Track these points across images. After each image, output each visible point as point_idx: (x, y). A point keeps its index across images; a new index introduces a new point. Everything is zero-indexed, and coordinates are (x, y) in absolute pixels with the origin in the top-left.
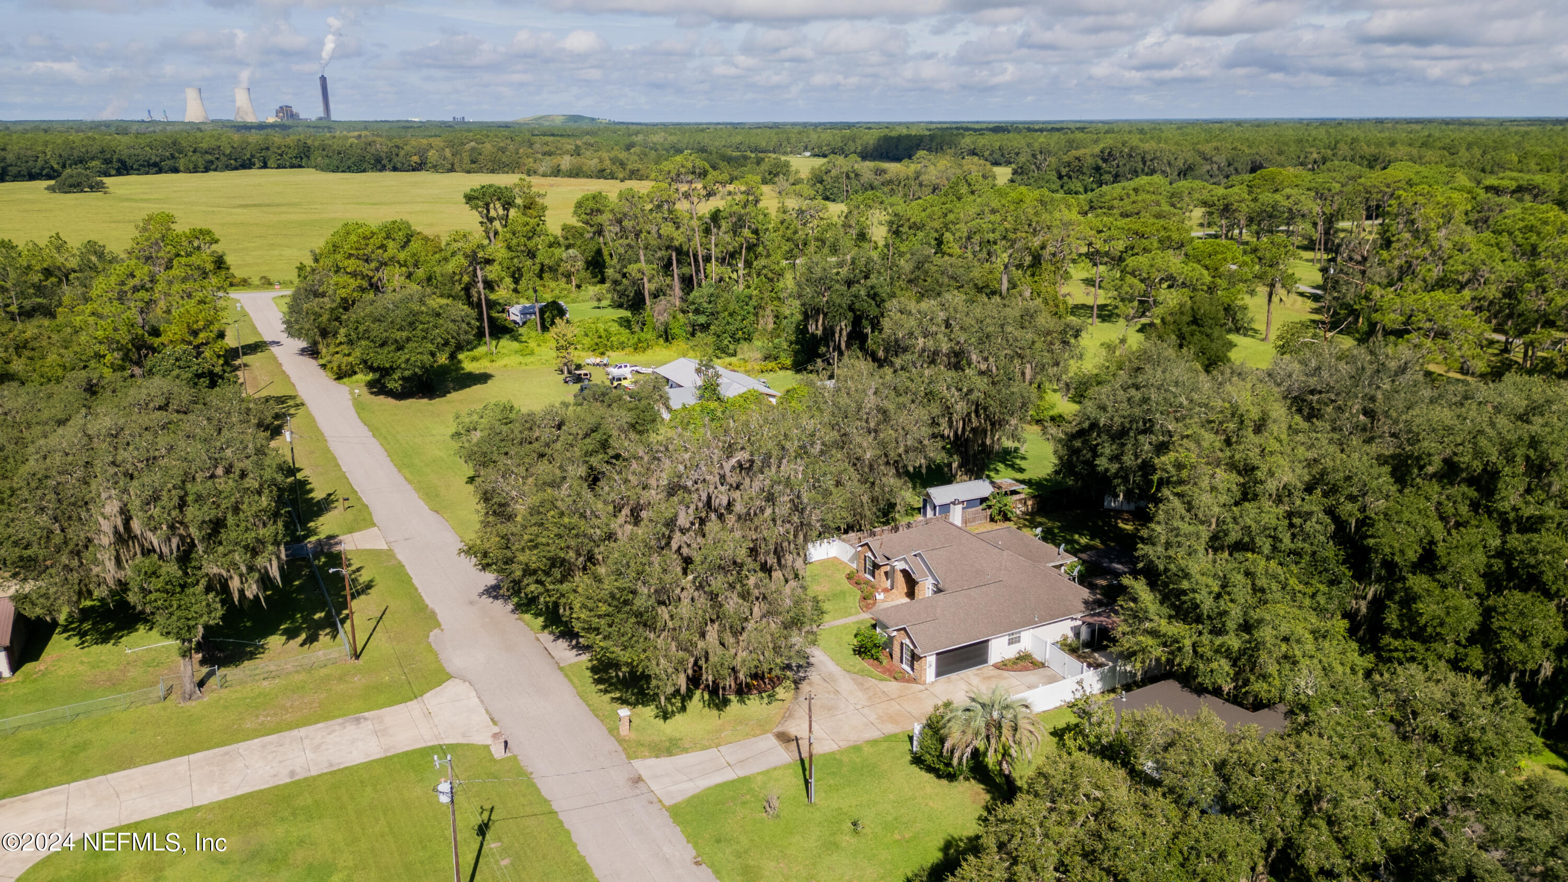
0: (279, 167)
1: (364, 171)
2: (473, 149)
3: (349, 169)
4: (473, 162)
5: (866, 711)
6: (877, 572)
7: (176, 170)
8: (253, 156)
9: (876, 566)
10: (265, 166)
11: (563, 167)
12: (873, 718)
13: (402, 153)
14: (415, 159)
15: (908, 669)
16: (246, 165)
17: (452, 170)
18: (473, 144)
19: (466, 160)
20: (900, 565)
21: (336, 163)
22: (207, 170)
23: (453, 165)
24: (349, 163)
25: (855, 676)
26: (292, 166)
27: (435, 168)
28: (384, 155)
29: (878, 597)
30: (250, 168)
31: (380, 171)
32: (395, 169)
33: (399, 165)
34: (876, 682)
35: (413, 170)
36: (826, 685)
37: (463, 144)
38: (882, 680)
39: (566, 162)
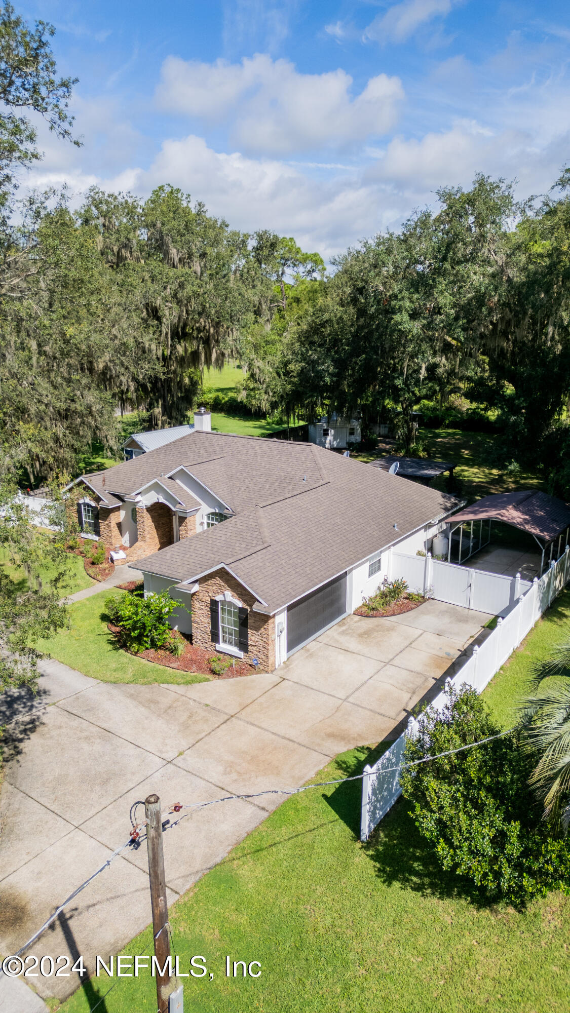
5: (191, 760)
6: (103, 524)
9: (100, 514)
12: (215, 773)
15: (234, 650)
20: (146, 500)
25: (131, 689)
29: (115, 556)
34: (181, 689)
38: (188, 683)
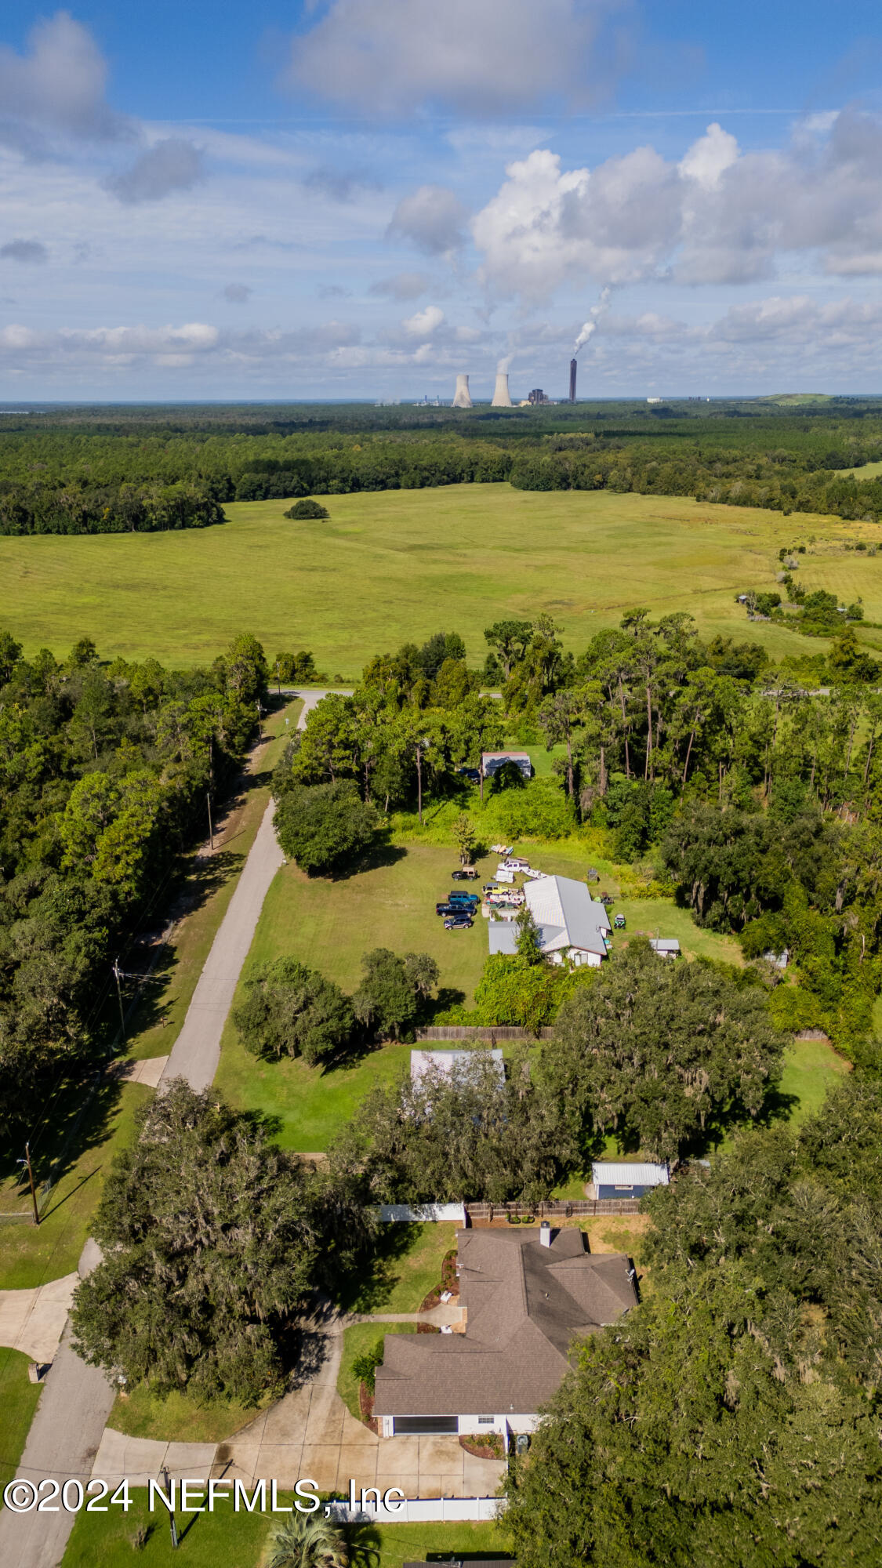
0: (483, 481)
1: (550, 489)
2: (653, 469)
3: (537, 488)
4: (650, 483)
5: (309, 1449)
7: (397, 487)
8: (463, 471)
10: (472, 480)
11: (732, 495)
13: (587, 472)
14: (598, 477)
16: (456, 480)
17: (630, 490)
18: (654, 464)
19: (644, 482)
21: (526, 481)
22: (422, 486)
23: (631, 485)
24: (537, 482)
25: (338, 1399)
26: (495, 480)
27: (614, 488)
28: (570, 473)
29: (443, 1297)
30: (460, 482)
31: (565, 489)
32: (578, 488)
33: (582, 484)
34: (348, 1415)
35: (596, 488)
36: (307, 1401)
37: (647, 462)
38: (354, 1415)
39: (737, 487)
